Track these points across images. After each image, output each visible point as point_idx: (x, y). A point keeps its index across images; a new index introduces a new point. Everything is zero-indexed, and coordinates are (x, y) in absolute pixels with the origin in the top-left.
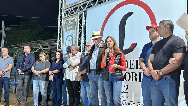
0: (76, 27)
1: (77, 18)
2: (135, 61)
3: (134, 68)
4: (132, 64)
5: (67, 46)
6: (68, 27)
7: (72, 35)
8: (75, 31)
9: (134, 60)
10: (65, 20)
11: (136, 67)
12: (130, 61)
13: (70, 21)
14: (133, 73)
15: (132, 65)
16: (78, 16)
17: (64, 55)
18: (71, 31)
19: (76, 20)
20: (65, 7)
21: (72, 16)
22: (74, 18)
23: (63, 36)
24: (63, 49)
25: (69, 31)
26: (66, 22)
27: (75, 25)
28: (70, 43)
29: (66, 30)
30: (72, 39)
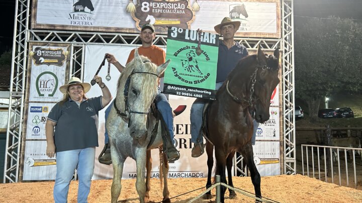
0: (65, 63)
1: (69, 50)
2: (185, 126)
4: (179, 128)
7: (55, 74)
8: (64, 67)
9: (182, 125)
10: (35, 47)
11: (185, 133)
14: (181, 140)
16: (70, 46)
17: (32, 102)
18: (52, 66)
19: (67, 52)
20: (33, 24)
21: (56, 45)
22: (59, 48)
23: (29, 71)
24: (29, 92)
25: (45, 65)
26: (37, 49)
27: (64, 59)
28: (49, 85)
29: (38, 63)
30: (54, 79)
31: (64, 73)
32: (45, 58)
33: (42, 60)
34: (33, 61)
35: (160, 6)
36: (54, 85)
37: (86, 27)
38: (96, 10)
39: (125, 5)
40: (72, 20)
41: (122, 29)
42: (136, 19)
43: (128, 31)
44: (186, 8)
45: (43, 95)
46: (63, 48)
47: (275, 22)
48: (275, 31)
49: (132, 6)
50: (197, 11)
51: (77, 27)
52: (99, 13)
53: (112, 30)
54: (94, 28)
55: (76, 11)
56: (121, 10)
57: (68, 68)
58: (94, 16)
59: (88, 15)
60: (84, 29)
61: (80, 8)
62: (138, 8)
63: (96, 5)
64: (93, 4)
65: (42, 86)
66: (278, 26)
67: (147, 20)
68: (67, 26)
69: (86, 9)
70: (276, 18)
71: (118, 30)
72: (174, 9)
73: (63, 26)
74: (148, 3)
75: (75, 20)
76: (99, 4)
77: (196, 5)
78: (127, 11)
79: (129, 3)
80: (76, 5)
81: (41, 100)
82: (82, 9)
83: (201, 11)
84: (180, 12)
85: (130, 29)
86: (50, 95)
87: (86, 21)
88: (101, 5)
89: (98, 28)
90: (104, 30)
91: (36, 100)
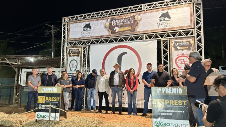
0: (80, 55)
1: (81, 49)
6: (71, 54)
7: (76, 60)
8: (79, 57)
10: (69, 49)
13: (74, 50)
16: (82, 47)
18: (75, 57)
19: (81, 50)
20: (68, 39)
21: (76, 47)
22: (78, 48)
23: (67, 60)
25: (73, 57)
26: (70, 50)
27: (79, 53)
28: (74, 65)
29: (70, 56)
31: (80, 60)
32: (73, 53)
33: (72, 54)
34: (68, 55)
35: (121, 21)
36: (76, 65)
37: (88, 37)
38: (92, 29)
39: (104, 24)
40: (83, 35)
41: (103, 36)
42: (110, 30)
43: (106, 37)
44: (134, 20)
45: (72, 70)
46: (79, 48)
47: (190, 19)
48: (189, 24)
49: (108, 24)
50: (140, 20)
51: (85, 38)
52: (93, 30)
53: (99, 37)
54: (92, 37)
55: (84, 30)
56: (103, 26)
57: (81, 57)
58: (91, 32)
59: (89, 31)
60: (87, 38)
61: (85, 29)
62: (110, 24)
63: (92, 26)
64: (91, 26)
65: (72, 66)
66: (191, 21)
67: (114, 30)
68: (80, 38)
69: (88, 29)
70: (190, 16)
71: (101, 37)
72: (128, 22)
73: (79, 38)
74: (115, 21)
75: (84, 35)
76: (93, 25)
77: (139, 17)
78: (106, 27)
79: (106, 22)
80: (84, 27)
81: (71, 72)
82: (86, 29)
83: (142, 20)
84: (131, 23)
85: (107, 36)
86: (74, 70)
87: (88, 34)
88: (94, 26)
89: (93, 37)
90: (95, 38)
91: (69, 72)
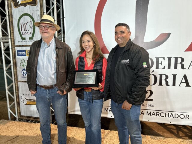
0: (38, 1)
2: (167, 60)
3: (164, 68)
4: (160, 62)
5: (21, 32)
7: (32, 15)
8: (38, 7)
9: (164, 58)
11: (167, 67)
12: (157, 59)
14: (161, 76)
15: (160, 65)
17: (17, 46)
18: (28, 7)
23: (11, 15)
24: (13, 36)
25: (22, 7)
28: (28, 28)
30: (32, 21)
34: (12, 4)
45: (25, 39)
65: (23, 29)
81: (24, 44)
86: (30, 38)
91: (20, 44)
